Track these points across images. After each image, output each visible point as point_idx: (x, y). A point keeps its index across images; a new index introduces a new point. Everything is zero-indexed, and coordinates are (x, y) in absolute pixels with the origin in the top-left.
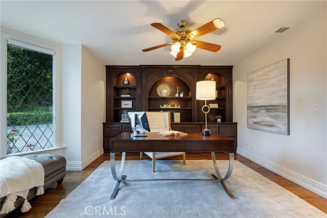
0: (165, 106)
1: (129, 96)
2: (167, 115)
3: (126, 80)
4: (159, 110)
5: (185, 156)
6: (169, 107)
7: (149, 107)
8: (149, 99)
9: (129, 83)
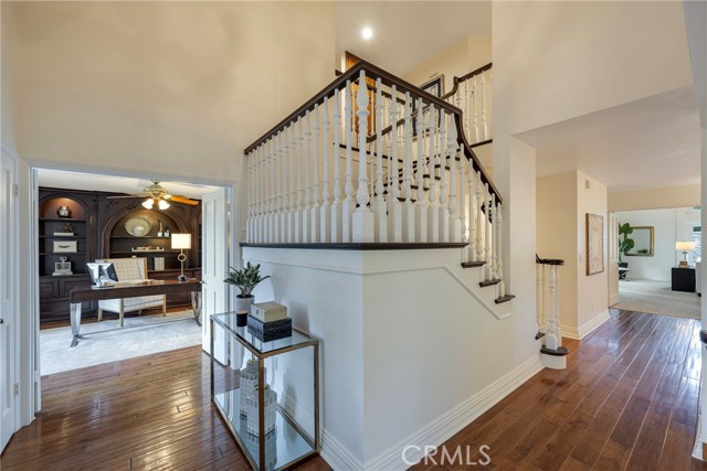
0: (140, 249)
1: (72, 234)
2: (142, 262)
3: (64, 208)
4: (129, 255)
5: (165, 308)
6: (147, 250)
7: (111, 250)
8: (112, 240)
9: (70, 213)
